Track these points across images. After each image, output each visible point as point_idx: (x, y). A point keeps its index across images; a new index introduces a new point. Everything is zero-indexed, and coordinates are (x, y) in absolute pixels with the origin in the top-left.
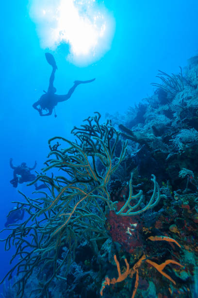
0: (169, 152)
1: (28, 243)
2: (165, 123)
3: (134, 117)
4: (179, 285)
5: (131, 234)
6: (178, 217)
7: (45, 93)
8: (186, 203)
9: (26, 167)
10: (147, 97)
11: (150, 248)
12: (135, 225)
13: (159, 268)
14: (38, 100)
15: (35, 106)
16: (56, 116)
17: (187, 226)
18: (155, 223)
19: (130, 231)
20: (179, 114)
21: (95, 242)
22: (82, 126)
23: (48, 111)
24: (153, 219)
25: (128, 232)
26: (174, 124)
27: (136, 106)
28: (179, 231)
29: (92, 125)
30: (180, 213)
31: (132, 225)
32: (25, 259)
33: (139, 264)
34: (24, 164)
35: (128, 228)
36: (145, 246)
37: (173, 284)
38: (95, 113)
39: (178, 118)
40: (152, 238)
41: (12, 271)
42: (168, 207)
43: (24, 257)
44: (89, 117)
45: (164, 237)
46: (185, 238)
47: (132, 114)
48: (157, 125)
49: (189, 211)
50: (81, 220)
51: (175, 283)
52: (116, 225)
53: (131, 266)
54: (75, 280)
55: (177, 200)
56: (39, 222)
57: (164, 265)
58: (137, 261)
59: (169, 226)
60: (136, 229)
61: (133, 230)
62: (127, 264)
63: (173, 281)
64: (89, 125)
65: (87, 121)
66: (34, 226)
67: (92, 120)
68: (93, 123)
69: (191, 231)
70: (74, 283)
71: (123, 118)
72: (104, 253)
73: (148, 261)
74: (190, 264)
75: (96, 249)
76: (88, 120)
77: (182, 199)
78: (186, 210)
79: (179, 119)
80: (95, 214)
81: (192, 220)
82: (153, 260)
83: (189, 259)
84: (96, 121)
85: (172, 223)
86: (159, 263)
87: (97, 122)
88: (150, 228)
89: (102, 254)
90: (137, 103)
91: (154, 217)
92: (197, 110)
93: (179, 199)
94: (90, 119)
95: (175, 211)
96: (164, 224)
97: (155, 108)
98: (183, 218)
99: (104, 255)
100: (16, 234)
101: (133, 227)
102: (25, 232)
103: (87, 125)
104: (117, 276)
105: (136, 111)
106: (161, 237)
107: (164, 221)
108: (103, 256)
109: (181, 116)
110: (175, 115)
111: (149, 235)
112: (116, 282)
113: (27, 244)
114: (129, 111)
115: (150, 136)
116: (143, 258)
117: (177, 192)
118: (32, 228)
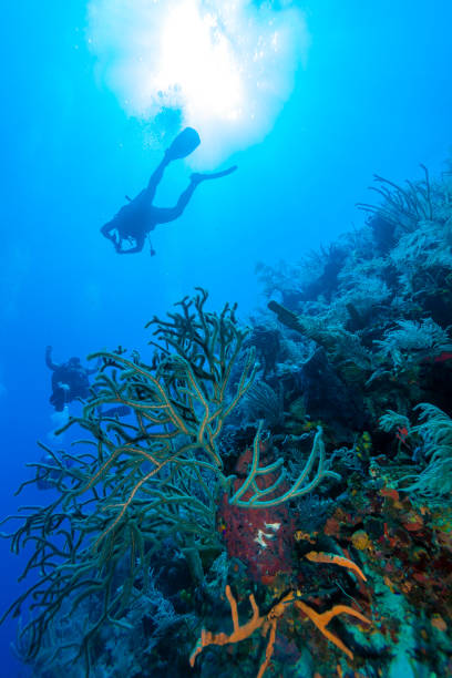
0: (373, 368)
1: (54, 548)
2: (377, 297)
3: (319, 276)
4: (360, 660)
5: (264, 544)
6: (373, 514)
7: (127, 203)
8: (392, 487)
9: (80, 367)
10: (352, 230)
11: (306, 577)
12: (276, 526)
13: (321, 621)
14: (112, 218)
15: (105, 230)
16: (153, 253)
17: (390, 536)
18: (324, 523)
19: (264, 538)
20: (411, 278)
21: (197, 554)
22: (169, 315)
23: (134, 242)
24: (322, 515)
25: (259, 540)
26: (398, 301)
27: (323, 250)
28: (372, 545)
29: (190, 315)
30: (378, 506)
31: (268, 526)
32: (49, 578)
33: (280, 608)
34: (75, 361)
35: (260, 532)
36: (295, 572)
37: (347, 658)
38: (197, 289)
39: (408, 288)
40: (312, 556)
41: (21, 600)
42: (354, 492)
43: (48, 574)
44: (186, 298)
45: (336, 556)
46: (383, 562)
47: (315, 268)
48: (359, 301)
49: (398, 505)
50: (163, 506)
51: (351, 655)
52: (236, 523)
53: (263, 613)
54: (157, 630)
55: (375, 478)
56: (81, 506)
57: (329, 615)
58: (276, 602)
59: (352, 533)
60: (278, 535)
61: (269, 536)
62: (255, 607)
63: (346, 650)
64: (183, 315)
65: (180, 306)
66: (70, 512)
67: (191, 303)
68: (193, 310)
69: (396, 548)
70: (155, 636)
71: (295, 273)
72: (215, 578)
73: (300, 604)
74: (393, 618)
75: (198, 569)
76: (183, 303)
77: (384, 478)
78: (391, 502)
79: (411, 290)
80: (193, 497)
81: (402, 524)
82: (309, 604)
83: (392, 608)
84: (197, 306)
85: (360, 526)
86: (319, 610)
87: (199, 308)
88: (314, 534)
89: (209, 580)
90: (327, 245)
91: (322, 512)
92: (450, 272)
93: (378, 476)
94: (187, 302)
95: (367, 501)
96: (344, 528)
97: (365, 257)
98: (382, 517)
99: (214, 583)
100: (32, 526)
101: (270, 531)
102: (51, 524)
103: (179, 316)
104: (229, 630)
105: (325, 262)
106: (330, 555)
107: (345, 521)
108: (211, 584)
109: (413, 284)
110: (403, 279)
111: (310, 548)
112: (226, 642)
113: (51, 551)
114: (308, 259)
115: (335, 329)
116: (290, 597)
117: (376, 461)
118: (64, 516)
